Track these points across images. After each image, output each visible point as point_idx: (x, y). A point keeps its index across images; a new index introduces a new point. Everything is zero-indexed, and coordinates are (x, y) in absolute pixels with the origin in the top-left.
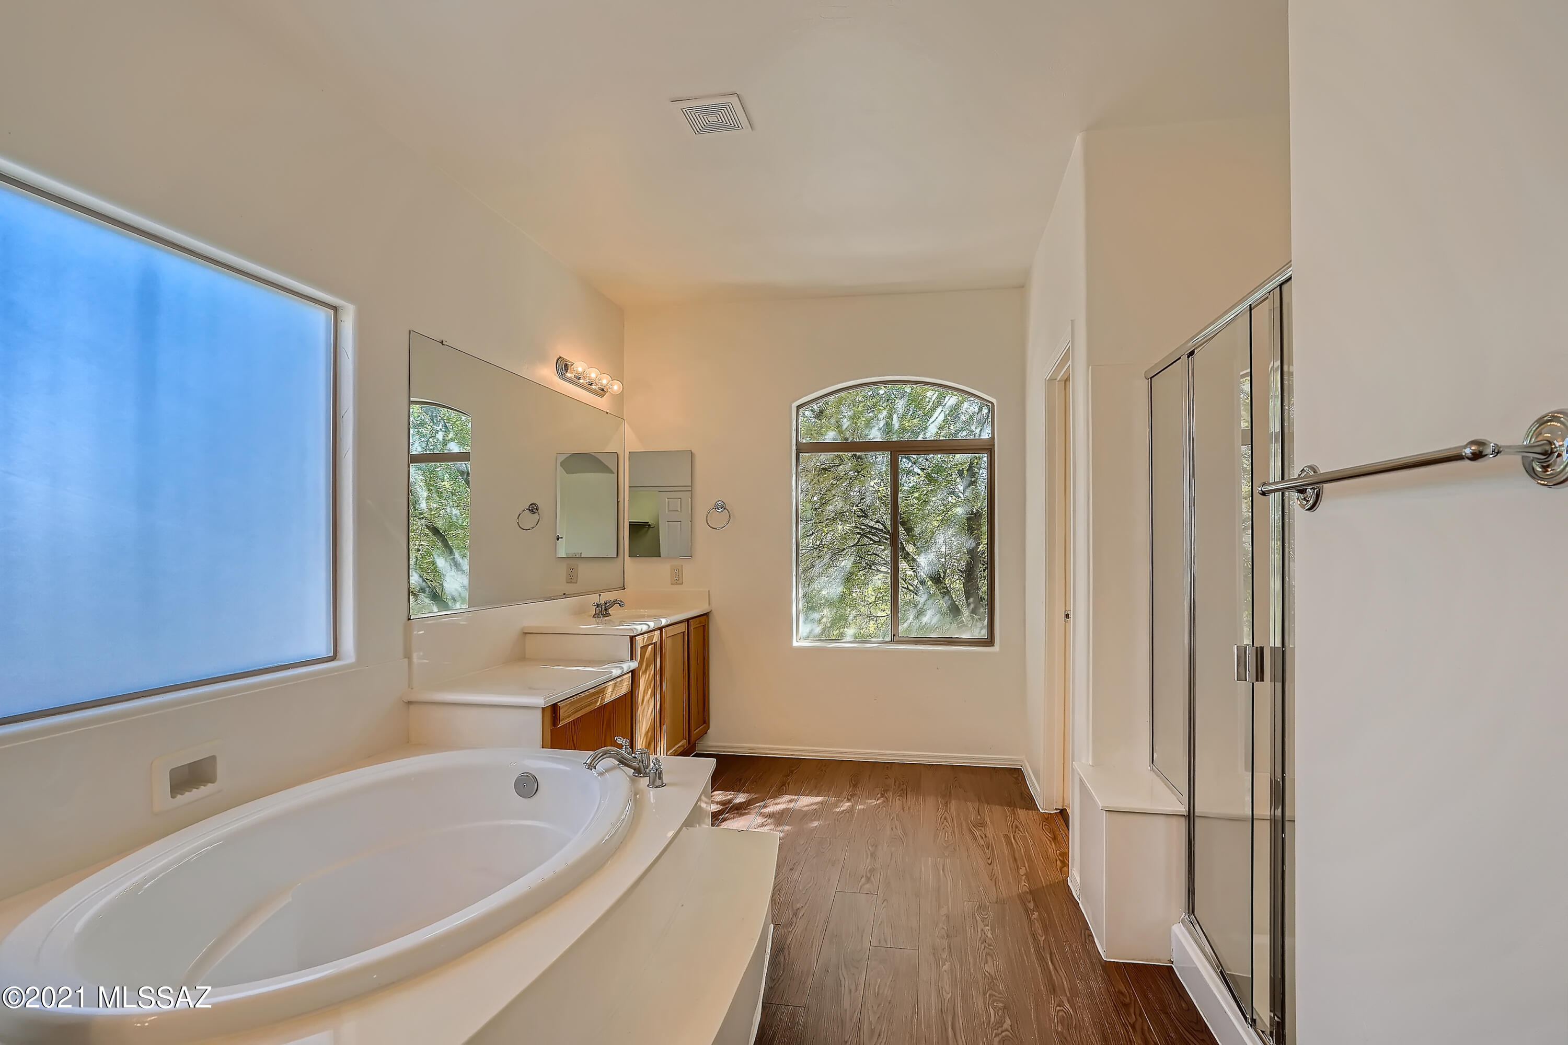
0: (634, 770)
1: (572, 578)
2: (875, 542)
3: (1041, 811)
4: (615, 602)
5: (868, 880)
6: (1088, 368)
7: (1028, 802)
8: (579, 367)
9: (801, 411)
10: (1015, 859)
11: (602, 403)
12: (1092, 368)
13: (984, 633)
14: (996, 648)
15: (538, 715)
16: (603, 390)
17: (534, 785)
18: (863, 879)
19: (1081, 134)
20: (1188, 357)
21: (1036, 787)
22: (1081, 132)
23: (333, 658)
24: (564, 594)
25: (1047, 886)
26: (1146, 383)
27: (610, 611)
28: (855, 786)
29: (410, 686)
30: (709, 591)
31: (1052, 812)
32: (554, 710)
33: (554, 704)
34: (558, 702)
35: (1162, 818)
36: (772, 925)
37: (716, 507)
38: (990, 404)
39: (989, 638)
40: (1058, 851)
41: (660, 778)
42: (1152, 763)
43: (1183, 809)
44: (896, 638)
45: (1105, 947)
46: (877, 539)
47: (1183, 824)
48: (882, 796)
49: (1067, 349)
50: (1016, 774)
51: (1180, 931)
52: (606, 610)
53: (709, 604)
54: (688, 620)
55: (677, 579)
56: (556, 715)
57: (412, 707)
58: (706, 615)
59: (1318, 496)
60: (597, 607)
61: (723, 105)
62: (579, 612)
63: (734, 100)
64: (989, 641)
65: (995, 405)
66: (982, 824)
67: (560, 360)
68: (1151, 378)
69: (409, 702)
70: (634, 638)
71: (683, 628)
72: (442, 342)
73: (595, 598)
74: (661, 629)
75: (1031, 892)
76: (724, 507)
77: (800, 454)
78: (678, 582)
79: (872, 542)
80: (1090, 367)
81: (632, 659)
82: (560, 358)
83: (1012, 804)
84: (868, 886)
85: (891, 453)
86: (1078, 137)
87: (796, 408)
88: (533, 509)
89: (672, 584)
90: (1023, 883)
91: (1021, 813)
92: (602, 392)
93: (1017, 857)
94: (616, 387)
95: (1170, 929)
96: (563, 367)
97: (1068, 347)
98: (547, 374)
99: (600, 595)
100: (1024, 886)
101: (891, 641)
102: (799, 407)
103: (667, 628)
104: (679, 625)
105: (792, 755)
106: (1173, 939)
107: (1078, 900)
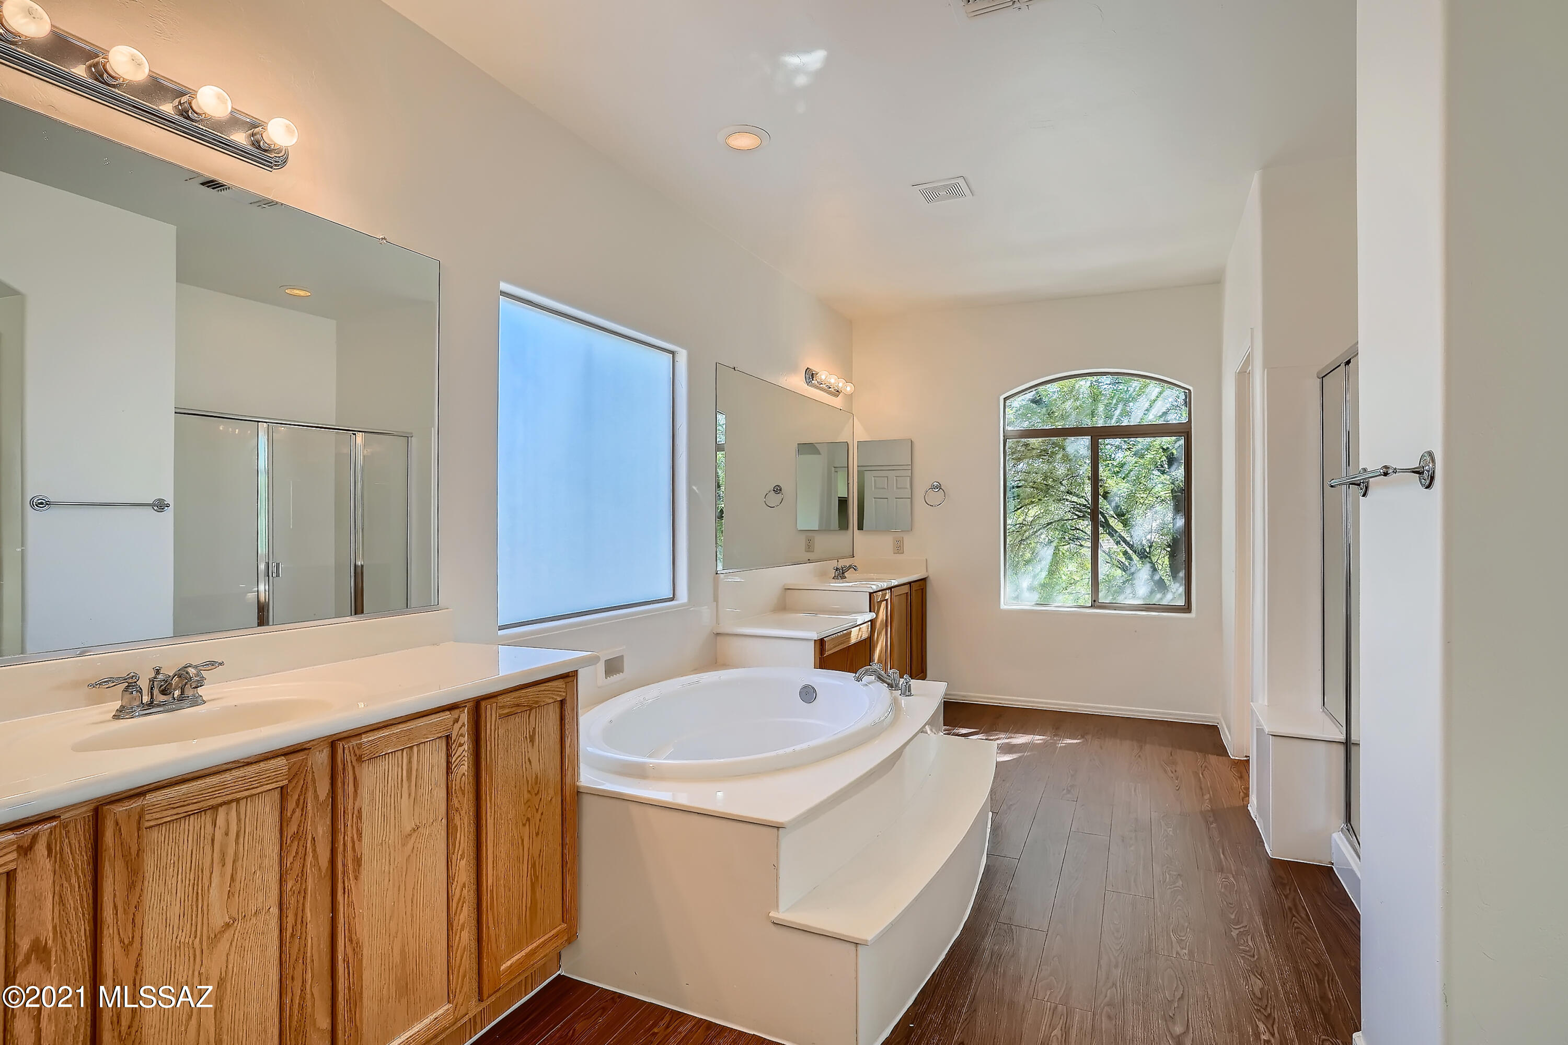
0: (888, 685)
1: (809, 547)
2: (1079, 517)
3: (1231, 757)
4: (850, 567)
5: (1069, 792)
6: (1264, 370)
7: (1221, 750)
8: (823, 376)
9: (1008, 401)
10: (1201, 788)
11: (837, 402)
12: (1267, 371)
13: (1181, 602)
14: (1193, 615)
15: (811, 645)
16: (838, 391)
17: (814, 695)
18: (1065, 791)
19: (1257, 172)
20: (1345, 365)
21: (1228, 739)
22: (1260, 169)
23: (672, 599)
24: (809, 560)
25: (1227, 808)
26: (1319, 381)
27: (846, 574)
28: (1057, 729)
29: (718, 623)
30: (926, 559)
31: (1242, 759)
32: (821, 644)
33: (821, 639)
34: (825, 637)
35: (1323, 744)
36: (991, 813)
37: (933, 487)
38: (1187, 391)
39: (1187, 605)
40: (1243, 787)
41: (909, 691)
42: (1324, 705)
43: (1342, 737)
44: (1097, 603)
45: (1271, 847)
46: (1081, 514)
47: (1341, 750)
48: (1082, 737)
49: (1247, 354)
50: (1213, 730)
51: (1339, 839)
52: (843, 573)
53: (927, 571)
54: (910, 583)
55: (899, 548)
56: (823, 647)
57: (718, 638)
58: (924, 580)
59: (1367, 488)
60: (837, 571)
61: (954, 185)
62: (822, 575)
63: (961, 182)
64: (1187, 608)
65: (1192, 391)
66: (1174, 763)
67: (808, 370)
68: (1322, 378)
69: (717, 633)
70: (872, 595)
71: (906, 589)
72: (734, 368)
73: (834, 563)
74: (890, 588)
75: (1212, 810)
76: (939, 487)
77: (1008, 440)
78: (900, 552)
79: (1077, 517)
80: (1266, 370)
81: (870, 611)
82: (808, 368)
83: (1204, 751)
84: (1069, 796)
85: (1091, 438)
86: (1256, 174)
87: (1003, 400)
88: (778, 490)
89: (894, 553)
90: (1206, 804)
91: (1213, 759)
92: (837, 393)
93: (1203, 787)
94: (849, 388)
95: (1331, 835)
96: (810, 376)
97: (1248, 353)
98: (796, 382)
99: (838, 561)
100: (1207, 806)
101: (1092, 606)
102: (1005, 399)
103: (895, 588)
104: (903, 587)
105: (1000, 703)
106: (1333, 842)
107: (1255, 819)
